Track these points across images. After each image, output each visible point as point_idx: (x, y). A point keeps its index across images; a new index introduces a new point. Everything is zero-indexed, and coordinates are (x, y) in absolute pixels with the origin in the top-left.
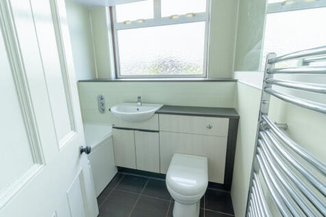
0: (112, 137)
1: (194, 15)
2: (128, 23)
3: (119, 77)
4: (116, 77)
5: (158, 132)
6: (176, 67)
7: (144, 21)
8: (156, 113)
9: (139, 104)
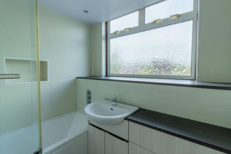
0: (87, 132)
1: (178, 16)
2: (118, 33)
3: (108, 75)
4: (107, 75)
5: (128, 141)
6: (159, 68)
7: (130, 29)
8: (126, 119)
9: (115, 103)
